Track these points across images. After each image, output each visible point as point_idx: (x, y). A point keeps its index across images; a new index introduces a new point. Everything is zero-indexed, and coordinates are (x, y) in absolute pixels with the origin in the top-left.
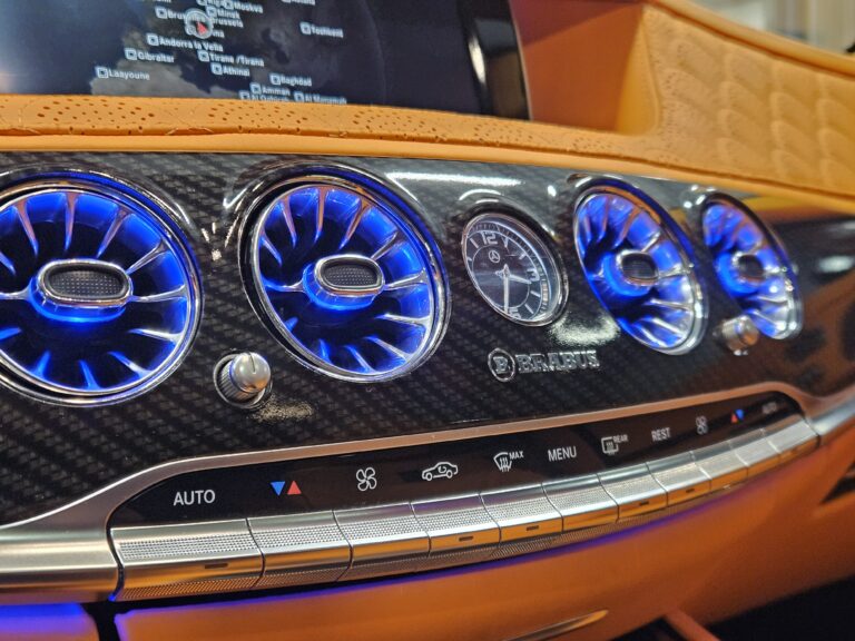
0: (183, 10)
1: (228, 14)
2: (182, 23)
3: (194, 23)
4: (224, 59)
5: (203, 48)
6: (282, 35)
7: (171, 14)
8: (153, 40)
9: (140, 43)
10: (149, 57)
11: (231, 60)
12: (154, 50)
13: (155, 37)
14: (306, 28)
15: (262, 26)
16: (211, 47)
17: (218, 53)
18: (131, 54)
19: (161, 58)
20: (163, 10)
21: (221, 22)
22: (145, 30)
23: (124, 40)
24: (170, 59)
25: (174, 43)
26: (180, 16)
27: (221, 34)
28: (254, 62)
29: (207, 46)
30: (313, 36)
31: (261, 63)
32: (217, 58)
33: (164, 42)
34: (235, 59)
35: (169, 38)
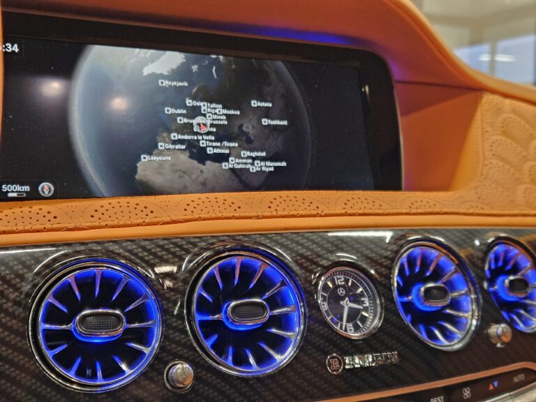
0: (193, 118)
1: (219, 117)
2: (192, 125)
3: (199, 124)
4: (214, 144)
5: (203, 139)
6: (250, 126)
7: (186, 120)
8: (174, 136)
9: (167, 139)
10: (171, 147)
11: (219, 144)
12: (174, 142)
13: (176, 135)
14: (265, 122)
15: (238, 122)
16: (207, 138)
17: (211, 141)
18: (161, 146)
19: (178, 147)
20: (182, 118)
21: (215, 122)
22: (170, 131)
23: (158, 138)
24: (183, 147)
25: (186, 137)
26: (191, 121)
27: (214, 130)
28: (232, 145)
29: (205, 137)
30: (269, 125)
31: (237, 145)
32: (211, 144)
33: (180, 137)
34: (221, 144)
35: (184, 135)
